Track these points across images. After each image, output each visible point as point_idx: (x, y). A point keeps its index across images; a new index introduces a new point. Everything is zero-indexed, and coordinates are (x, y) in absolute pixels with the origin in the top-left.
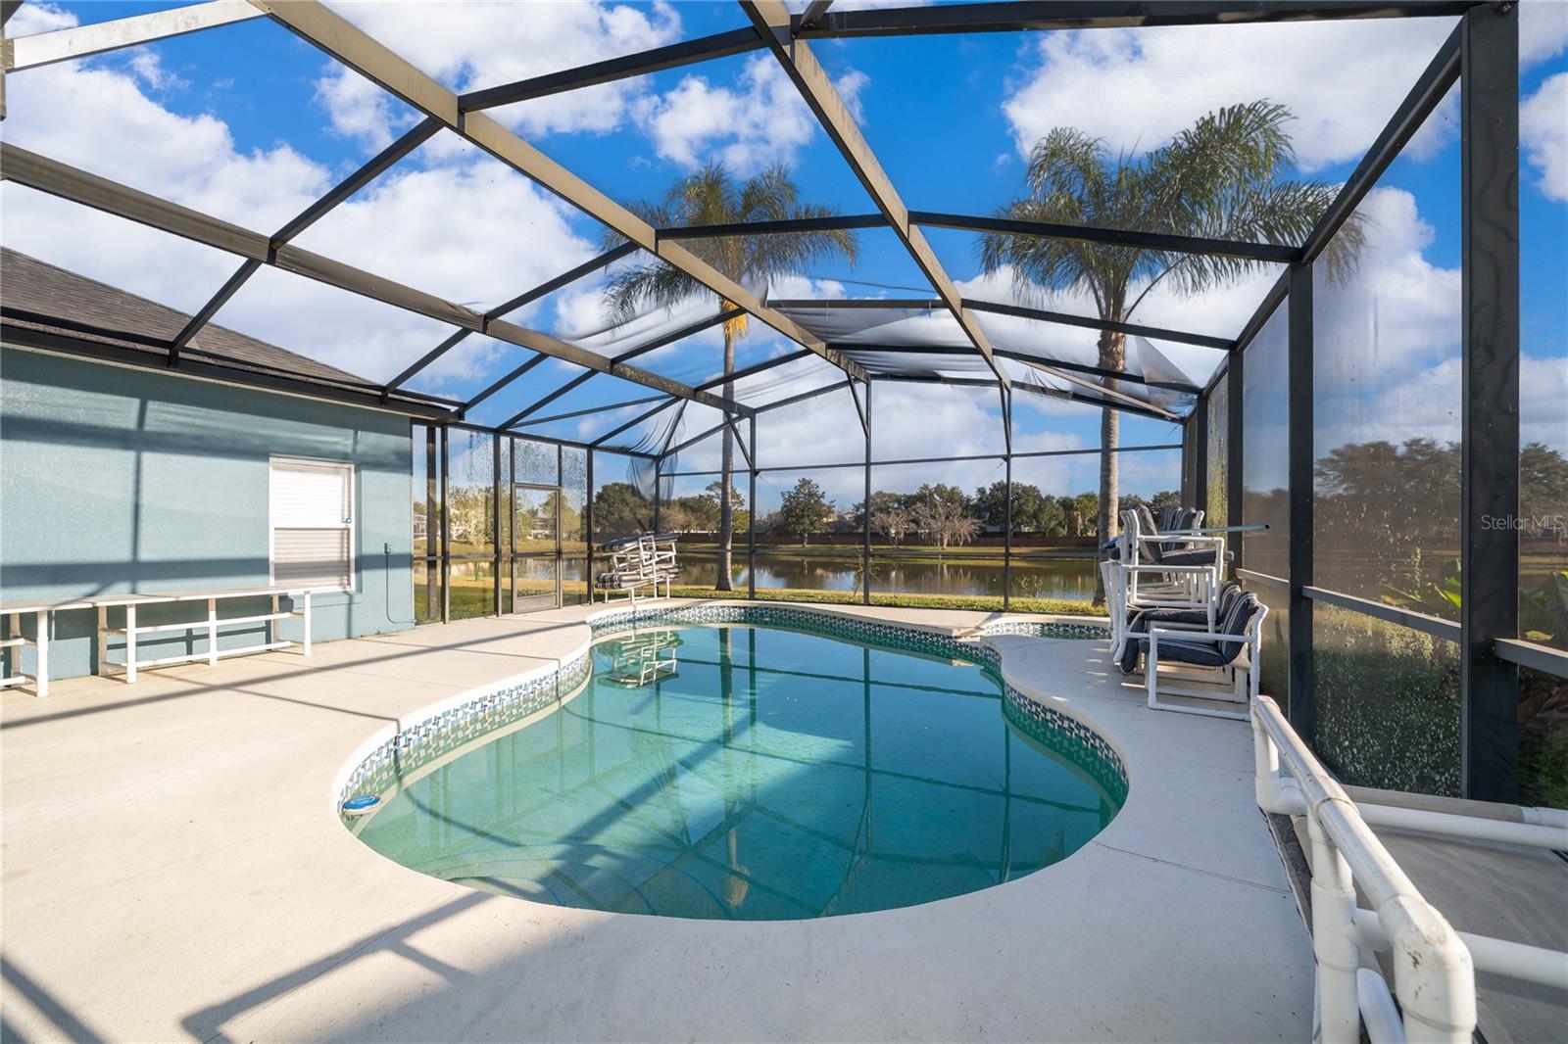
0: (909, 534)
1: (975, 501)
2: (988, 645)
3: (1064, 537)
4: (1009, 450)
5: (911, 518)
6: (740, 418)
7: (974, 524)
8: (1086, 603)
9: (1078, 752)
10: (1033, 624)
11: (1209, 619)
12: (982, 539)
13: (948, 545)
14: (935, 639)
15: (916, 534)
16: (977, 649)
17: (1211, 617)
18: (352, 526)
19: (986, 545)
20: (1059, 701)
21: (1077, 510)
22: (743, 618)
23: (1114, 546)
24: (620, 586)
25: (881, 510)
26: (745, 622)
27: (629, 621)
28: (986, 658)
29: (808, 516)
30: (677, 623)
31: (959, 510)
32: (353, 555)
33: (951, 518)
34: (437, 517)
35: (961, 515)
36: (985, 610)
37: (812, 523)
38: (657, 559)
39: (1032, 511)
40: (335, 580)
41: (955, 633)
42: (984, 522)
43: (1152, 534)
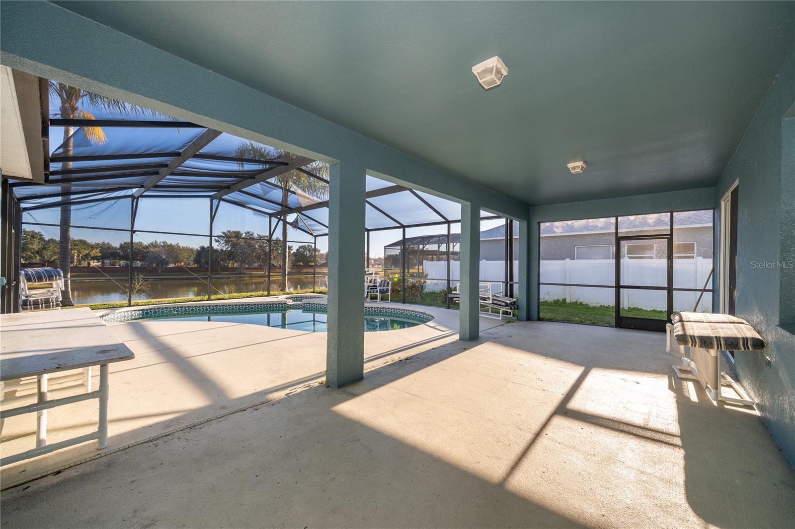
22: (141, 316)
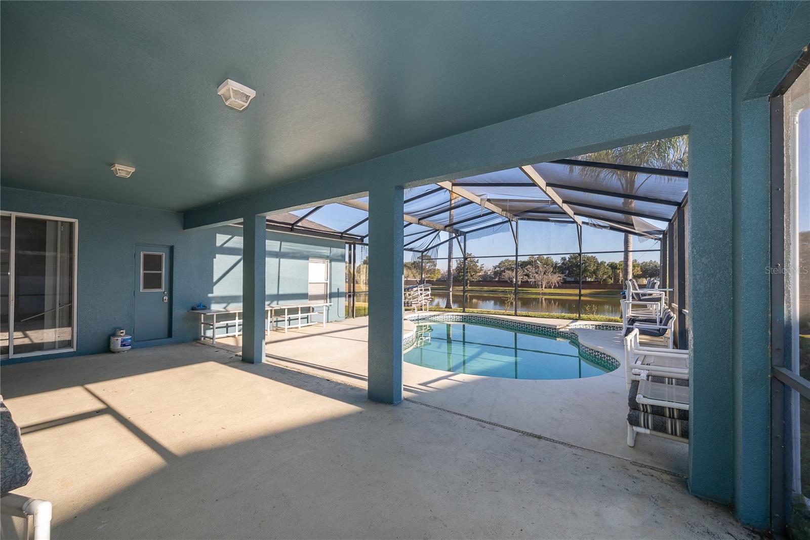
0: (524, 282)
1: (560, 264)
2: (572, 332)
3: (612, 284)
4: (581, 251)
5: (524, 273)
6: (460, 235)
7: (560, 277)
8: (618, 318)
9: (607, 365)
10: (592, 325)
11: (657, 321)
12: (564, 285)
13: (545, 288)
14: (549, 330)
15: (527, 281)
16: (567, 333)
17: (658, 321)
18: (328, 282)
19: (566, 288)
20: (600, 348)
21: (619, 269)
22: (460, 320)
23: (625, 293)
24: (411, 306)
25: (508, 269)
26: (462, 322)
27: (416, 320)
28: (572, 337)
29: (470, 272)
30: (434, 321)
31: (552, 269)
32: (328, 292)
33: (547, 274)
34: (352, 279)
35: (553, 272)
36: (570, 319)
37: (471, 276)
38: (424, 295)
39: (592, 270)
40: (322, 301)
41: (558, 327)
42: (565, 276)
43: (637, 290)
